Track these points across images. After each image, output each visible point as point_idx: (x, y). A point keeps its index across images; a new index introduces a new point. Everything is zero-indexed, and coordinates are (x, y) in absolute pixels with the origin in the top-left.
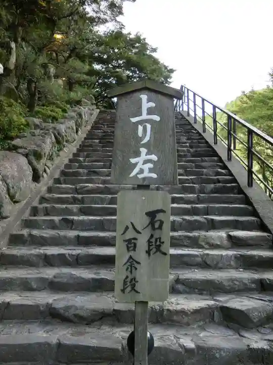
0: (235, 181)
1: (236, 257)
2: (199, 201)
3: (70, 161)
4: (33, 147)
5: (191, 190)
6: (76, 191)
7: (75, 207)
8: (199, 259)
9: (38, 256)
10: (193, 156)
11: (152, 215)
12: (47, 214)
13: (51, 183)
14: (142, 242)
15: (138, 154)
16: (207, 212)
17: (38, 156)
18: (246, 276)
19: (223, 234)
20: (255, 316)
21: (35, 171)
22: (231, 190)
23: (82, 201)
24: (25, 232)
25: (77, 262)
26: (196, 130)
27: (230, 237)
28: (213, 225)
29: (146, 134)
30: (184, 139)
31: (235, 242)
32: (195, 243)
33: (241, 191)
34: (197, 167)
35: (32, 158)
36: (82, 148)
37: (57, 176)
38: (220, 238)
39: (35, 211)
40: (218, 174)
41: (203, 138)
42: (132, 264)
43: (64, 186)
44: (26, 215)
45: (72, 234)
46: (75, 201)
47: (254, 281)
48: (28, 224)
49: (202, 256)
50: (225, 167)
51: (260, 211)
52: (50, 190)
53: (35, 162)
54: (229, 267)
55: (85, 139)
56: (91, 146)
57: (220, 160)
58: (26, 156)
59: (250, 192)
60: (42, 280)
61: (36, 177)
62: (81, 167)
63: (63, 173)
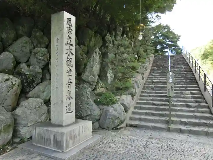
0: (196, 79)
1: (191, 96)
2: (184, 84)
3: (149, 74)
4: (142, 72)
5: (183, 82)
6: (153, 82)
7: (153, 86)
8: (183, 97)
9: (148, 95)
10: (185, 72)
11: (171, 86)
12: (147, 87)
13: (146, 80)
14: (170, 90)
15: (169, 79)
16: (186, 87)
17: (143, 74)
18: (193, 100)
19: (189, 92)
20: (192, 106)
21: (143, 78)
22: (194, 82)
23: (154, 84)
24: (144, 91)
25: (156, 96)
26: (187, 62)
27: (191, 93)
28: (187, 90)
29: (171, 77)
30: (182, 66)
31: (192, 94)
32: (182, 93)
33: (197, 82)
34: (186, 75)
35: (142, 74)
36: (152, 70)
37: (147, 78)
38: (188, 93)
39: (144, 87)
40: (191, 77)
41: (189, 65)
42: (169, 92)
43: (149, 81)
44: (143, 88)
45: (154, 91)
46: (153, 84)
47: (194, 101)
48: (143, 89)
49: (183, 96)
50: (194, 75)
51: (200, 87)
52: (146, 82)
53: (143, 75)
54: (190, 98)
55: (152, 67)
56: (154, 69)
57: (193, 73)
58: (141, 74)
59: (199, 82)
60: (150, 99)
61: (143, 79)
62: (152, 76)
63: (148, 77)
